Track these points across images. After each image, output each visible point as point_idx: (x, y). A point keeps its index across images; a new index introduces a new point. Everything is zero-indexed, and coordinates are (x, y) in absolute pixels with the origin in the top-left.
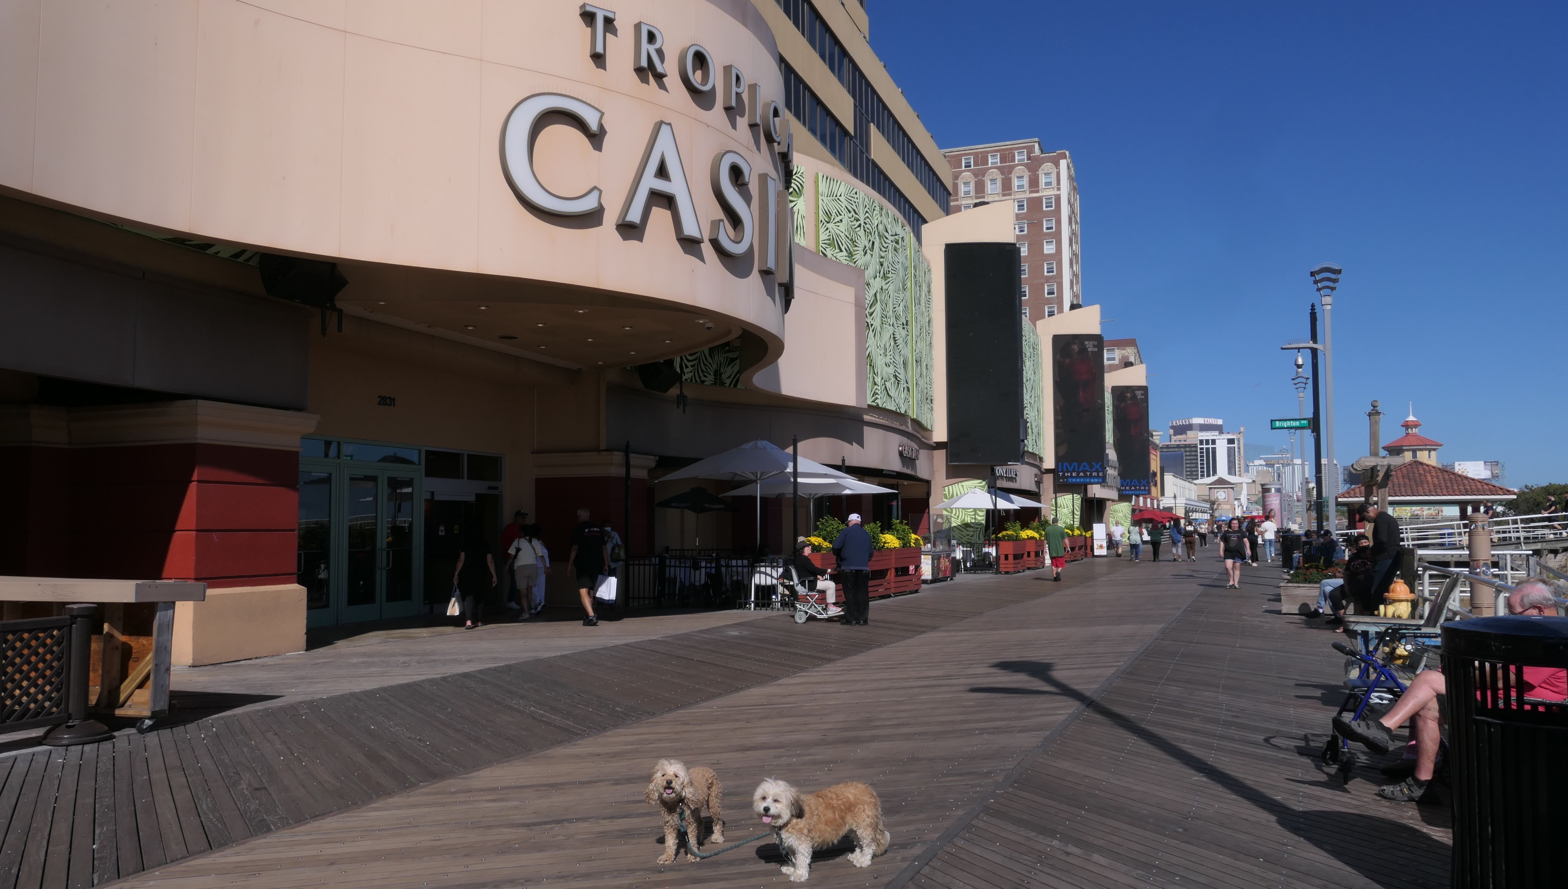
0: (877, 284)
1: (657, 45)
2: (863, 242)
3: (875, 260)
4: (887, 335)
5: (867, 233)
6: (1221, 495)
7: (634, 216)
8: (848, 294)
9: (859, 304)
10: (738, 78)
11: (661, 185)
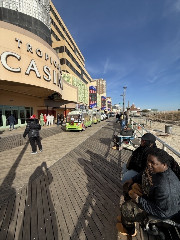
0: (80, 89)
1: (31, 47)
2: (78, 84)
3: (80, 86)
4: (81, 95)
5: (79, 83)
6: (118, 110)
7: (28, 72)
8: (76, 90)
9: (77, 91)
10: (47, 56)
11: (32, 69)
